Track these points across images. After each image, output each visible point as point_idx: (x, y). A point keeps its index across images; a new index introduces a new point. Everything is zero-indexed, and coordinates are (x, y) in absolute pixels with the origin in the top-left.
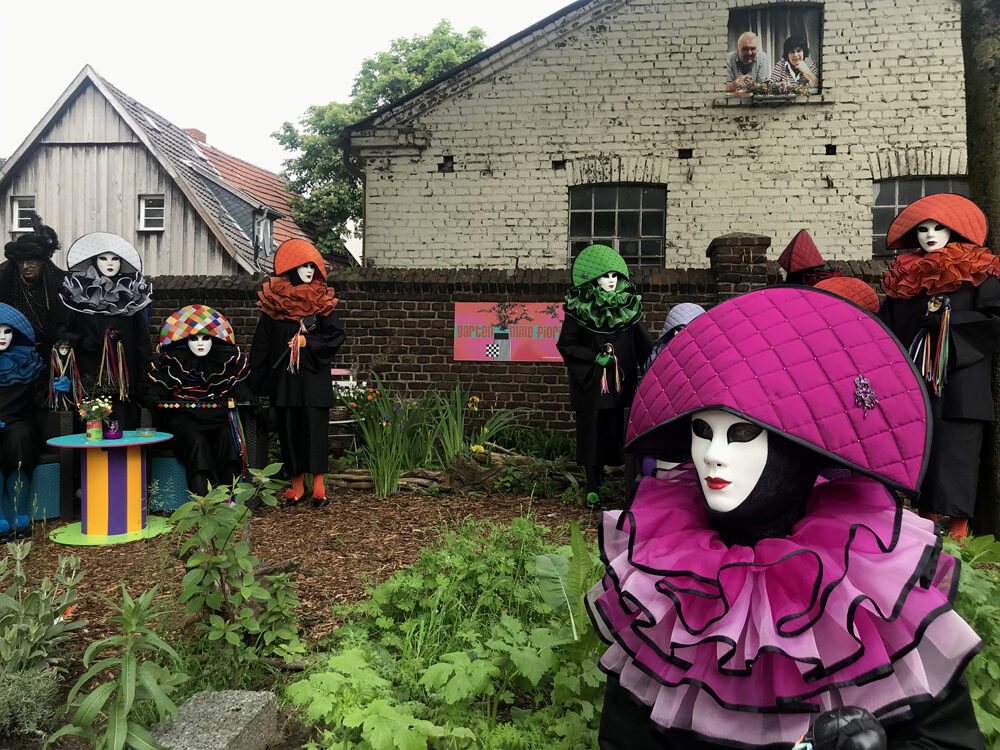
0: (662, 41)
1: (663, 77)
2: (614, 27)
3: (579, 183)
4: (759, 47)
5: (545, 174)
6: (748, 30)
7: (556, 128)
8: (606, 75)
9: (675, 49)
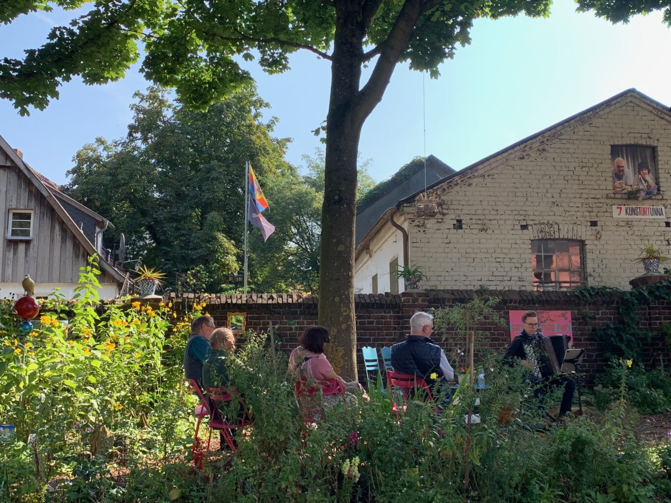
0: (577, 160)
1: (579, 180)
2: (550, 150)
3: (537, 238)
4: (626, 166)
5: (517, 232)
6: (619, 156)
7: (521, 206)
8: (548, 177)
9: (584, 165)
